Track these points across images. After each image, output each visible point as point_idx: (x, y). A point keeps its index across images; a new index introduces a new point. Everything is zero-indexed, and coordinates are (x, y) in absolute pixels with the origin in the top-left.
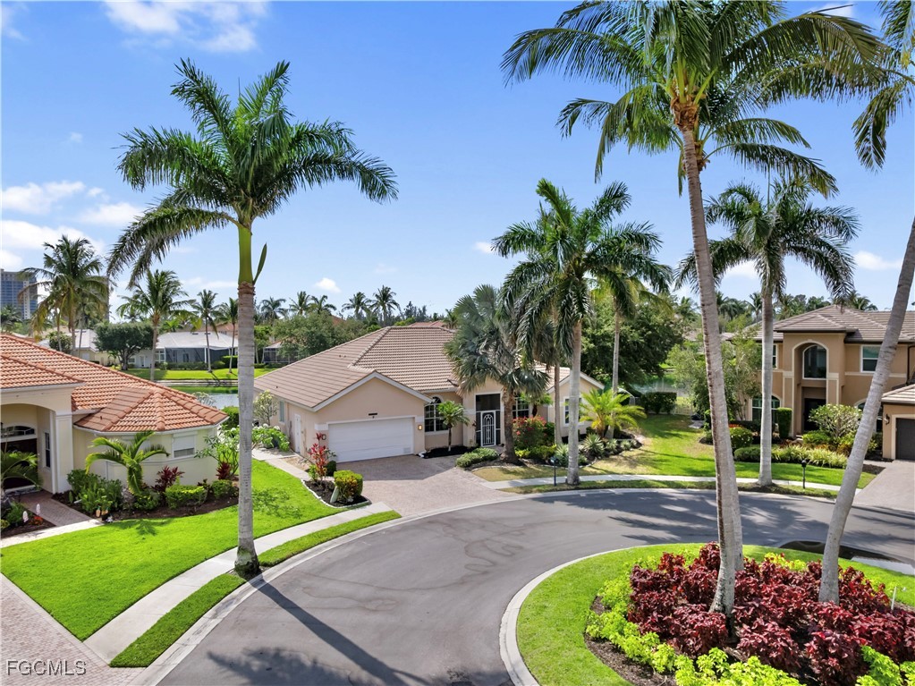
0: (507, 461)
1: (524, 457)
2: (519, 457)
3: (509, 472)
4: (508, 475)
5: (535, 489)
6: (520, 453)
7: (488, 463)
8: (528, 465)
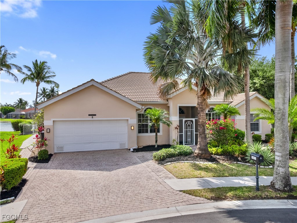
0: (200, 157)
1: (217, 154)
2: (212, 154)
3: (200, 168)
4: (199, 172)
5: (230, 194)
6: (213, 150)
7: (182, 158)
8: (221, 162)
